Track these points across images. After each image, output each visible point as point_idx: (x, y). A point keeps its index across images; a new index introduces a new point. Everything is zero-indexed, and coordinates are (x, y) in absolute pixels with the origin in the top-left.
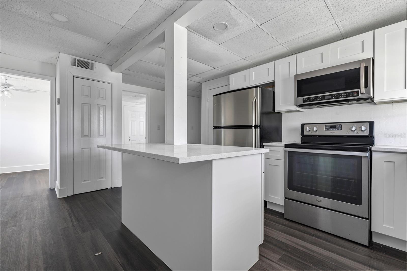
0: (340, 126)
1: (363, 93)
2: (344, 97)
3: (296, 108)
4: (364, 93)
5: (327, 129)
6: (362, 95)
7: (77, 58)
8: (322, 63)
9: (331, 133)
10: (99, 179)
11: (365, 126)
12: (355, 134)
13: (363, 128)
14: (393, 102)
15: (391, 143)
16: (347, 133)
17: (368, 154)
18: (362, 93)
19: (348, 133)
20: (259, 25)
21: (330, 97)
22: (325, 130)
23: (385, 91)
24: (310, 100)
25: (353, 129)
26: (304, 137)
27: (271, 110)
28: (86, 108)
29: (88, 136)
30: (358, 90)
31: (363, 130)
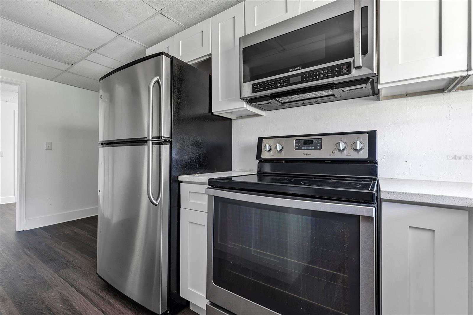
0: (320, 141)
1: (359, 67)
2: (323, 76)
3: (245, 106)
4: (361, 66)
5: (298, 148)
6: (359, 70)
8: (287, 14)
9: (305, 154)
11: (361, 140)
12: (344, 156)
13: (359, 146)
14: (406, 95)
15: (404, 173)
16: (330, 155)
18: (356, 66)
19: (332, 154)
21: (300, 79)
22: (296, 149)
23: (400, 63)
24: (265, 86)
25: (341, 148)
26: (261, 162)
27: (207, 111)
30: (350, 60)
31: (358, 148)
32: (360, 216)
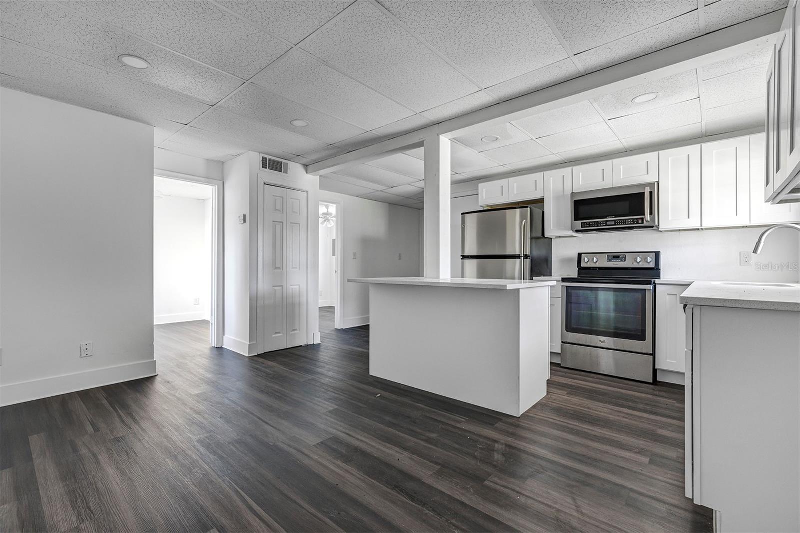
0: (625, 257)
1: (648, 221)
2: (628, 223)
4: (649, 220)
5: (609, 260)
6: (648, 223)
7: (268, 157)
8: (604, 182)
9: (614, 264)
10: (292, 331)
11: (651, 257)
12: (641, 265)
13: (649, 260)
16: (631, 265)
17: (652, 286)
18: (646, 220)
19: (633, 264)
20: (534, 139)
21: (613, 223)
22: (607, 261)
23: (670, 219)
24: (590, 225)
25: (638, 261)
26: (581, 270)
27: (540, 235)
28: (278, 228)
29: (279, 268)
30: (643, 217)
31: (649, 261)
32: (646, 290)
